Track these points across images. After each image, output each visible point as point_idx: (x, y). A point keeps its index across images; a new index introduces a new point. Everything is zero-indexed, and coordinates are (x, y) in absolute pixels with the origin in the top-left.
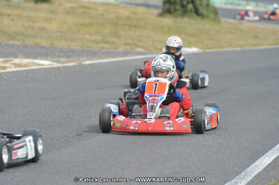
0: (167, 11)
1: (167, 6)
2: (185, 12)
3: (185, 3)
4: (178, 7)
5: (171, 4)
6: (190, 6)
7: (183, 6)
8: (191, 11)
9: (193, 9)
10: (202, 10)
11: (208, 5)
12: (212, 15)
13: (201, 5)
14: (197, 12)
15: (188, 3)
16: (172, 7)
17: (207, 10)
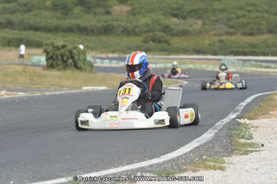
0: (50, 66)
1: (50, 61)
2: (65, 65)
3: (65, 58)
4: (60, 62)
5: (54, 60)
6: (70, 61)
7: (64, 62)
8: (71, 64)
9: (73, 64)
10: (80, 64)
11: (85, 60)
12: (88, 68)
13: (79, 59)
14: (76, 66)
15: (68, 58)
16: (55, 62)
17: (84, 64)
